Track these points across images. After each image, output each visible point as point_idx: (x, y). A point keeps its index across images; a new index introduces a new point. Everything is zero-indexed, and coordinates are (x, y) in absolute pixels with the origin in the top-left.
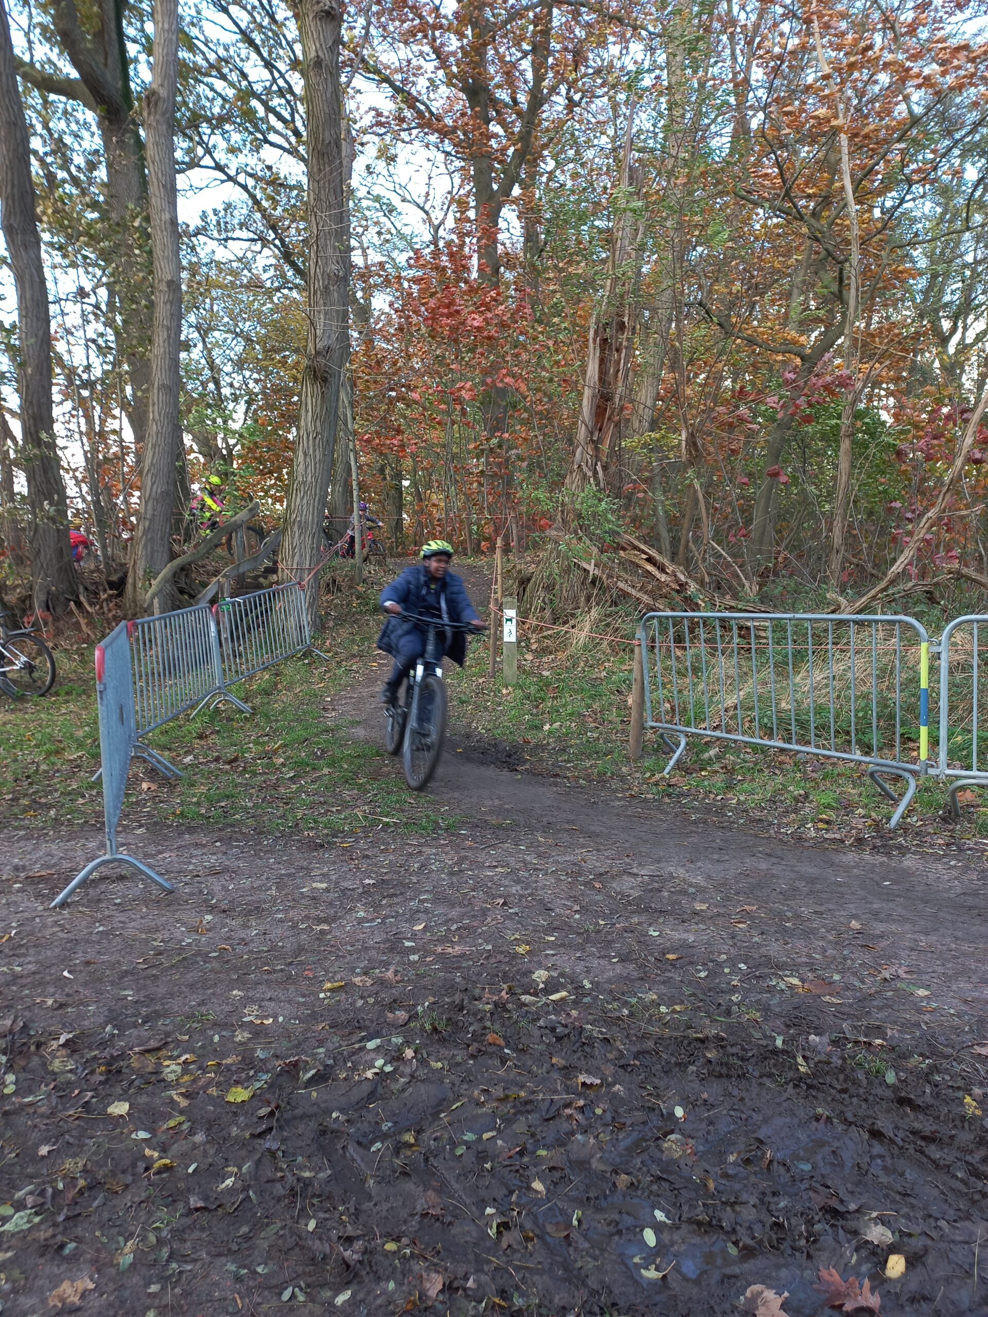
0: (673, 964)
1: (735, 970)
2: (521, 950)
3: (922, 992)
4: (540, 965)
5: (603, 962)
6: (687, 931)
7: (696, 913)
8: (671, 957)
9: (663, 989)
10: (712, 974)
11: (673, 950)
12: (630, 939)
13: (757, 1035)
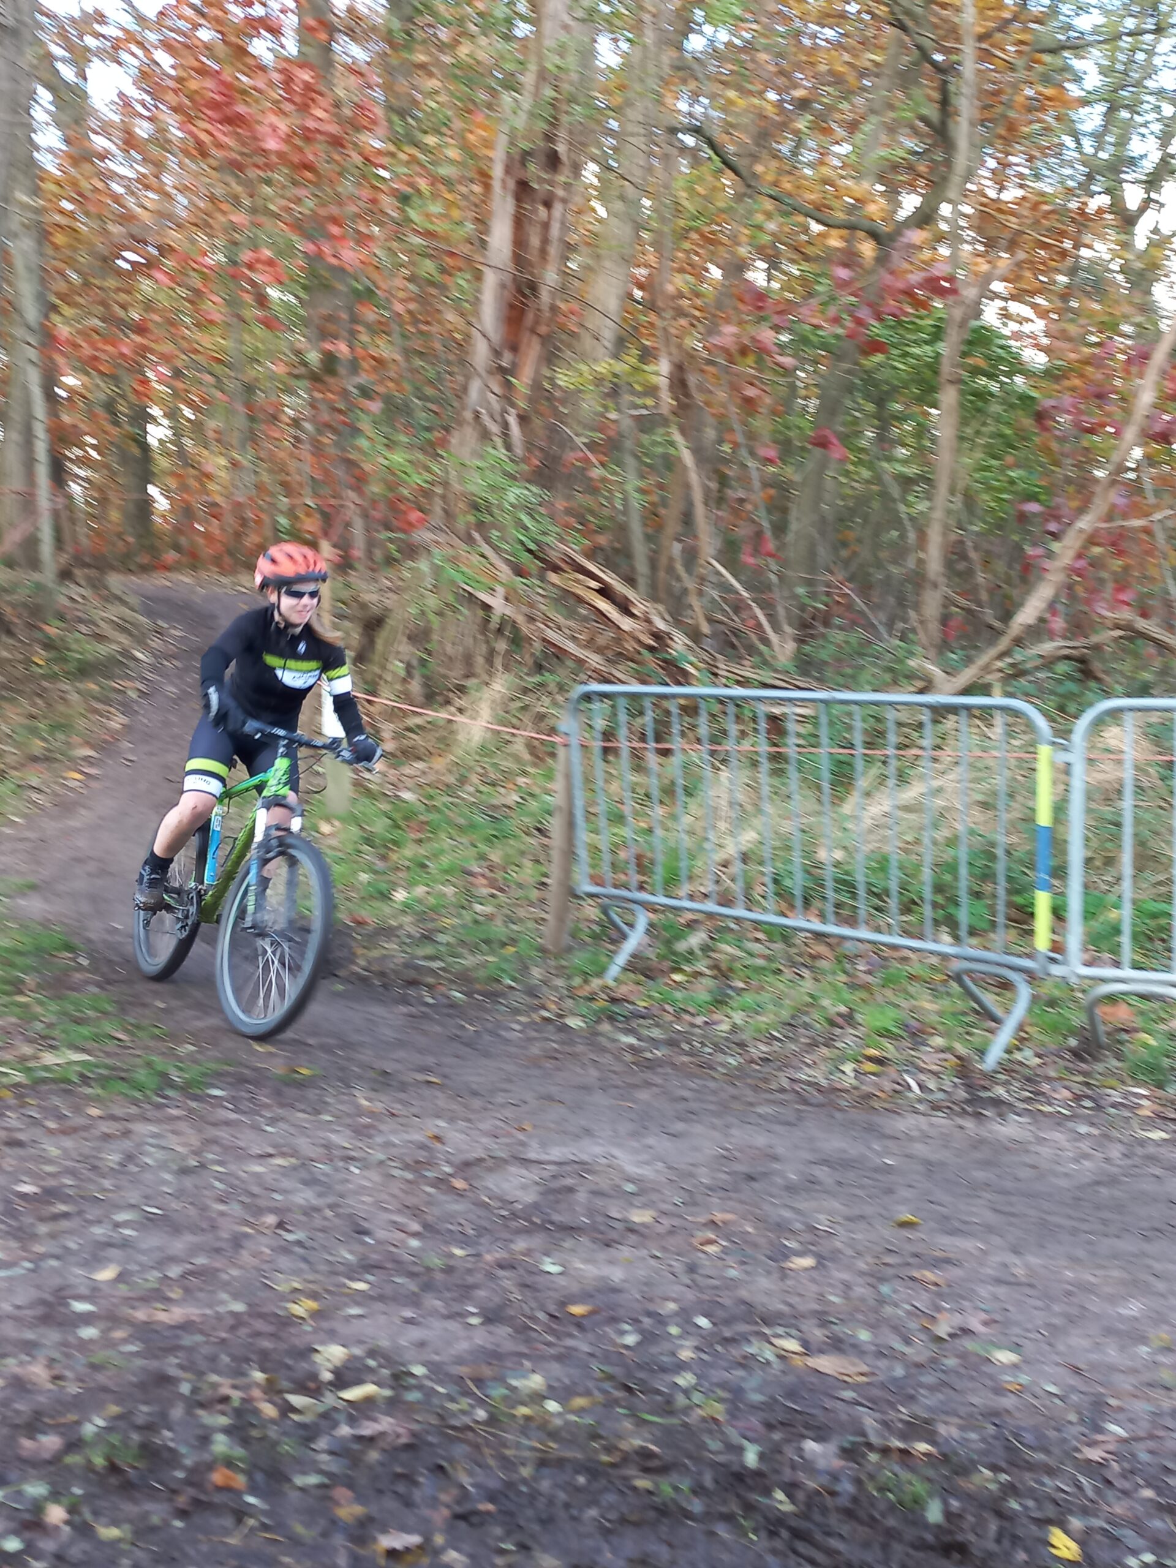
0: (579, 1323)
1: (689, 1328)
2: (298, 1310)
3: (1005, 1357)
4: (332, 1336)
5: (453, 1326)
6: (611, 1262)
7: (632, 1229)
8: (577, 1310)
9: (556, 1368)
10: (648, 1338)
11: (584, 1297)
12: (507, 1280)
13: (714, 1445)
